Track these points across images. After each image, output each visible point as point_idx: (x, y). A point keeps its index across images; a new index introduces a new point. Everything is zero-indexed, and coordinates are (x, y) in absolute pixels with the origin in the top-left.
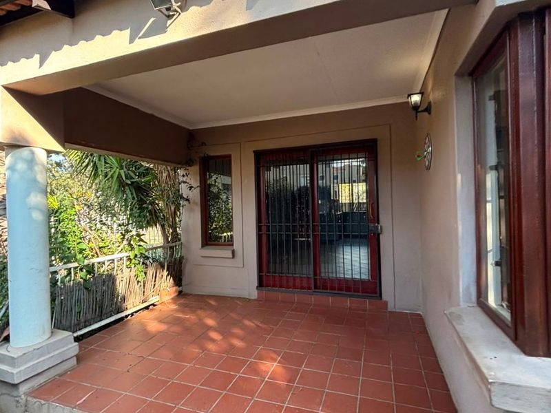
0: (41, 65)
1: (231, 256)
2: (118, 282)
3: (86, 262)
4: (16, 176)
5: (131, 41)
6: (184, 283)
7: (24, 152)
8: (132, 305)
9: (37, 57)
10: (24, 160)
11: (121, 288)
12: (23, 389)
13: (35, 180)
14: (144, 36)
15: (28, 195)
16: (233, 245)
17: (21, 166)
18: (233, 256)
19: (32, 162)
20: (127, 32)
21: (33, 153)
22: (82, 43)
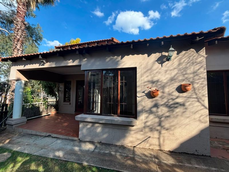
0: (24, 67)
1: (69, 104)
2: (40, 108)
3: (32, 103)
4: (17, 86)
5: (39, 66)
6: (59, 110)
7: (20, 81)
8: (44, 114)
9: (23, 66)
10: (19, 83)
11: (41, 110)
12: (14, 126)
13: (21, 86)
14: (41, 66)
15: (20, 89)
16: (70, 102)
17: (19, 84)
18: (70, 104)
19: (21, 83)
20: (39, 64)
21: (21, 81)
22: (31, 65)
